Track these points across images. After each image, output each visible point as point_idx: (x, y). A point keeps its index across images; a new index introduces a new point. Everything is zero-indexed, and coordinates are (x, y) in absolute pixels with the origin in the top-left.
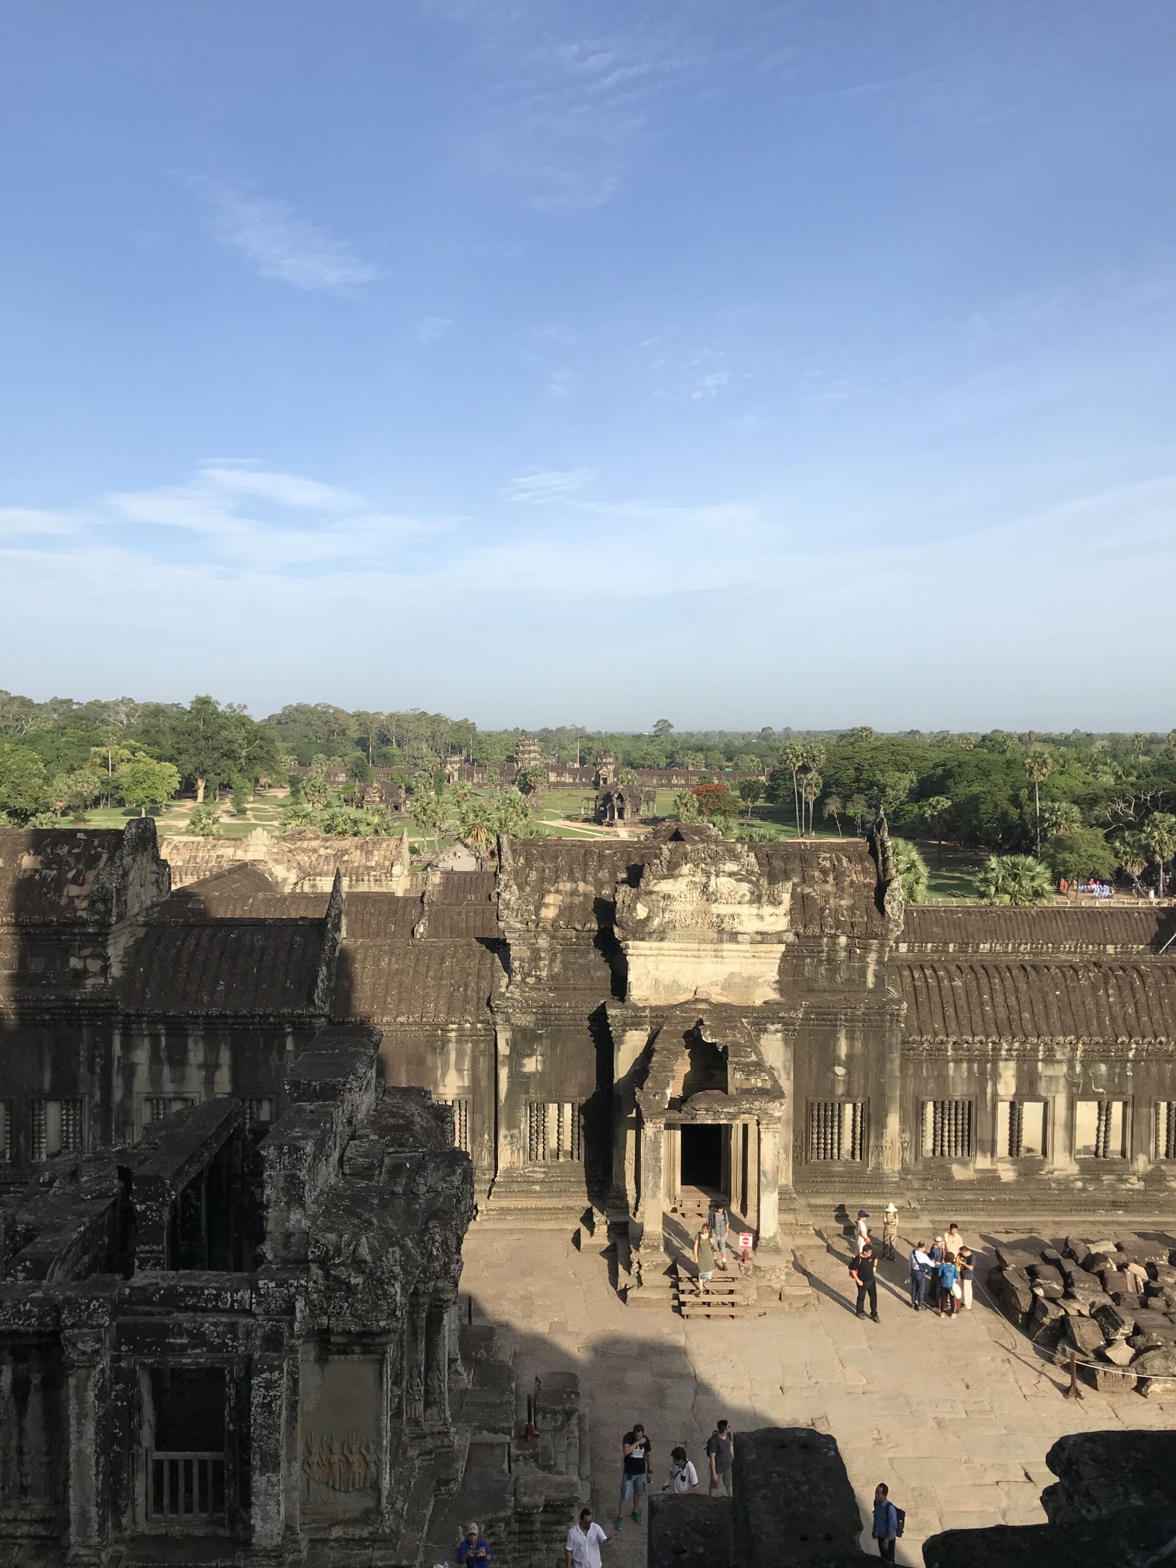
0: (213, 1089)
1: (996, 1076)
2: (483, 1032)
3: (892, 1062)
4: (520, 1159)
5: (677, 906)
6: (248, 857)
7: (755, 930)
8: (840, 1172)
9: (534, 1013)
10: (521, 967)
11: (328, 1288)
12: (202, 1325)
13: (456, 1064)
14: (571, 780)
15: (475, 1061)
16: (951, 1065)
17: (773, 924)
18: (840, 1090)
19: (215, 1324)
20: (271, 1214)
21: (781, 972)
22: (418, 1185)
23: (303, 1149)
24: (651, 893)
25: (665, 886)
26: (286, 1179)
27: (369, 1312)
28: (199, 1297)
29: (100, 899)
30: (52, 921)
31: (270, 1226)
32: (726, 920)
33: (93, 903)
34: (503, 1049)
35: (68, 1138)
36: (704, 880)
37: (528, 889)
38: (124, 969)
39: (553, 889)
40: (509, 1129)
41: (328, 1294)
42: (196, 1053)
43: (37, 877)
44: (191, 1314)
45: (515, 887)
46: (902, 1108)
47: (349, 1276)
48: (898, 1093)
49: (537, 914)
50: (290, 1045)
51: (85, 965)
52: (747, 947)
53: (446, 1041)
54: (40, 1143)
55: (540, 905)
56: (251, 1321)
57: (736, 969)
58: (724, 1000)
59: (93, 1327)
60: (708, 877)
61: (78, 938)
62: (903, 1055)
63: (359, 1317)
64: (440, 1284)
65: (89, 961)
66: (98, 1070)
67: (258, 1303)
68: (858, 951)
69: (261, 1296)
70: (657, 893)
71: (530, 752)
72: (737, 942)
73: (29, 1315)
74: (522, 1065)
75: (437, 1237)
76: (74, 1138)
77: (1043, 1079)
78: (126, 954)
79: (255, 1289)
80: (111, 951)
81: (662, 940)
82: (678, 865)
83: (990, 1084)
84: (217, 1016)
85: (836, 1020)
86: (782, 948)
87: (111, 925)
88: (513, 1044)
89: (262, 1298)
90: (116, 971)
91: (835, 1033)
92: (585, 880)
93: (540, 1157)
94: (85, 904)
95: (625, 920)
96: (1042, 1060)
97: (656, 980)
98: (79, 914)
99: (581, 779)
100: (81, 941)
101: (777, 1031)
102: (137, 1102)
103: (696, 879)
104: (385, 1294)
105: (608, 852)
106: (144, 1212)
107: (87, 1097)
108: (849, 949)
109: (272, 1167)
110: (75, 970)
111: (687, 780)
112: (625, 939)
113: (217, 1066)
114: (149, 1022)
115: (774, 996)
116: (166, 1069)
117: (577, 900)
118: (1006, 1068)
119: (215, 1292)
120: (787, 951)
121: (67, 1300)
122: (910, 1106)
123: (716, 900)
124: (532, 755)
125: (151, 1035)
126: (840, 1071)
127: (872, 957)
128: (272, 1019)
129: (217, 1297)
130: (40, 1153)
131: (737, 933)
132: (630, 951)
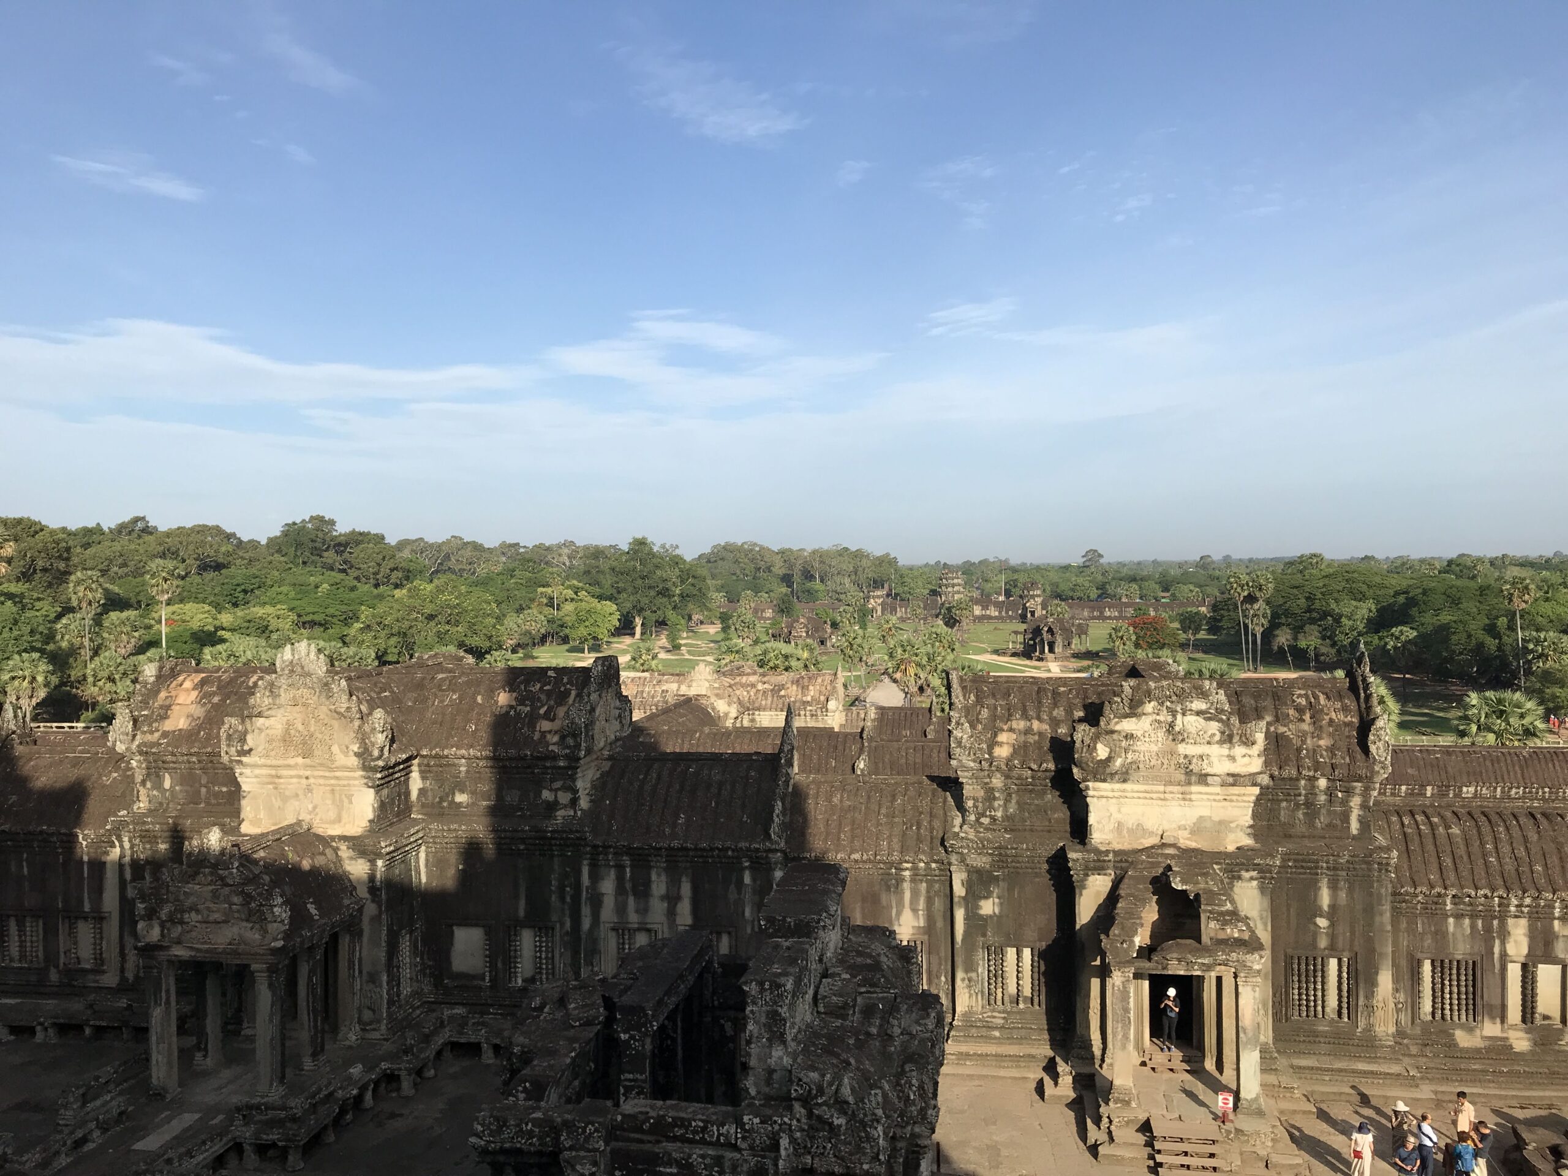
0: (675, 920)
1: (1504, 935)
2: (937, 872)
3: (1381, 915)
4: (978, 1003)
5: (1140, 746)
6: (692, 692)
7: (1226, 771)
8: (1327, 1032)
9: (990, 854)
10: (975, 806)
11: (811, 1127)
12: (690, 1156)
13: (911, 903)
14: (997, 614)
15: (929, 901)
16: (1451, 920)
17: (1246, 765)
18: (1323, 943)
19: (703, 1157)
20: (754, 1049)
21: (1255, 816)
22: (893, 1026)
23: (784, 986)
24: (1113, 732)
25: (1127, 725)
26: (767, 1015)
27: (851, 1154)
28: (687, 1129)
29: (570, 734)
30: (526, 755)
31: (753, 1062)
32: (1194, 761)
33: (563, 738)
34: (959, 890)
35: (541, 963)
36: (1170, 719)
37: (980, 727)
38: (591, 801)
39: (1005, 727)
40: (966, 971)
41: (811, 1132)
42: (659, 885)
43: (512, 713)
44: (679, 1144)
45: (967, 725)
46: (1395, 965)
47: (832, 1116)
48: (1390, 950)
49: (990, 753)
50: (747, 879)
51: (556, 797)
52: (1218, 789)
53: (900, 880)
54: (516, 967)
55: (992, 744)
56: (737, 1156)
57: (1205, 812)
58: (1193, 845)
59: (589, 1151)
60: (1174, 716)
61: (549, 771)
62: (1394, 909)
63: (842, 1159)
64: (917, 1130)
65: (560, 794)
66: (568, 899)
67: (744, 1138)
68: (1340, 795)
69: (746, 1131)
70: (1119, 732)
71: (953, 586)
72: (1207, 784)
73: (531, 1135)
74: (978, 907)
75: (914, 1081)
76: (547, 964)
77: (1561, 940)
78: (594, 787)
79: (740, 1123)
80: (580, 784)
81: (1125, 781)
82: (1141, 703)
83: (1497, 942)
84: (678, 849)
85: (1317, 868)
86: (1256, 791)
87: (580, 759)
88: (969, 885)
89: (747, 1133)
90: (584, 803)
91: (1317, 881)
92: (1039, 718)
93: (999, 1002)
94: (556, 739)
95: (1085, 760)
96: (1559, 918)
97: (1119, 823)
98: (551, 748)
99: (1007, 612)
100: (553, 774)
101: (1252, 878)
102: (604, 930)
103: (1161, 718)
104: (869, 1138)
105: (1062, 689)
106: (627, 1042)
107: (558, 925)
108: (1330, 793)
109: (754, 1003)
110: (548, 803)
111: (1120, 612)
112: (1085, 780)
113: (679, 898)
114: (615, 854)
115: (1248, 842)
116: (631, 901)
117: (1032, 739)
118: (1516, 926)
119: (701, 1124)
120: (1261, 794)
121: (566, 1124)
122: (1404, 963)
123: (1183, 740)
124: (956, 588)
125: (616, 866)
126: (1322, 922)
127: (1356, 802)
128: (730, 853)
129: (704, 1129)
130: (516, 977)
131: (1207, 775)
132: (1090, 793)
